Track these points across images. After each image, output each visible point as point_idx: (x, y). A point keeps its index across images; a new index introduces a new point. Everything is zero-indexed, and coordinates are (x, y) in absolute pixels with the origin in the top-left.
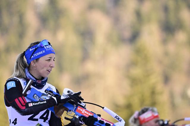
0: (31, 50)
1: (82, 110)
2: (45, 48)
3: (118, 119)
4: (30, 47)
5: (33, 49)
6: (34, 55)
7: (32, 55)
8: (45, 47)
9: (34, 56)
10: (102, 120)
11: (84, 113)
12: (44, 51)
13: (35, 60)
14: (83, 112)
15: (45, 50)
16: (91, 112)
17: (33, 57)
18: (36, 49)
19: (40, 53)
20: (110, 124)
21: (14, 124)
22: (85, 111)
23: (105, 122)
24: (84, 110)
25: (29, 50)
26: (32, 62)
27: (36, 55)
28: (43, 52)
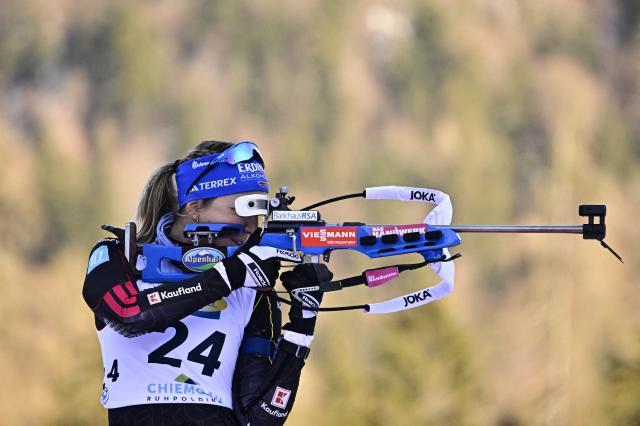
0: (195, 165)
1: (316, 235)
2: (241, 171)
3: (423, 196)
4: (194, 156)
5: (202, 164)
6: (202, 184)
7: (196, 183)
8: (240, 167)
9: (199, 187)
10: (388, 233)
11: (329, 239)
12: (233, 181)
13: (200, 202)
14: (323, 239)
15: (238, 175)
16: (346, 224)
17: (197, 189)
18: (210, 168)
19: (219, 183)
20: (418, 233)
21: (111, 379)
22: (329, 233)
23: (402, 233)
24: (323, 231)
25: (191, 163)
26: (188, 205)
27: (206, 185)
28: (230, 181)
